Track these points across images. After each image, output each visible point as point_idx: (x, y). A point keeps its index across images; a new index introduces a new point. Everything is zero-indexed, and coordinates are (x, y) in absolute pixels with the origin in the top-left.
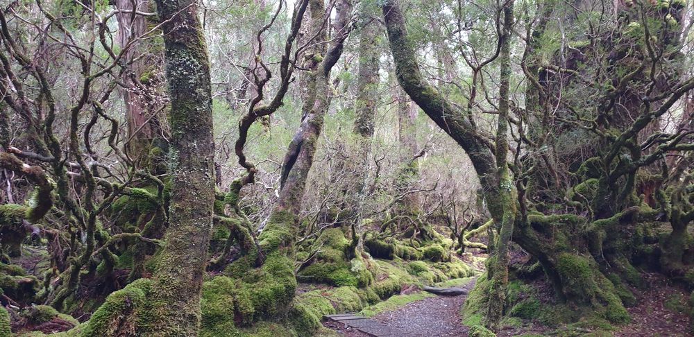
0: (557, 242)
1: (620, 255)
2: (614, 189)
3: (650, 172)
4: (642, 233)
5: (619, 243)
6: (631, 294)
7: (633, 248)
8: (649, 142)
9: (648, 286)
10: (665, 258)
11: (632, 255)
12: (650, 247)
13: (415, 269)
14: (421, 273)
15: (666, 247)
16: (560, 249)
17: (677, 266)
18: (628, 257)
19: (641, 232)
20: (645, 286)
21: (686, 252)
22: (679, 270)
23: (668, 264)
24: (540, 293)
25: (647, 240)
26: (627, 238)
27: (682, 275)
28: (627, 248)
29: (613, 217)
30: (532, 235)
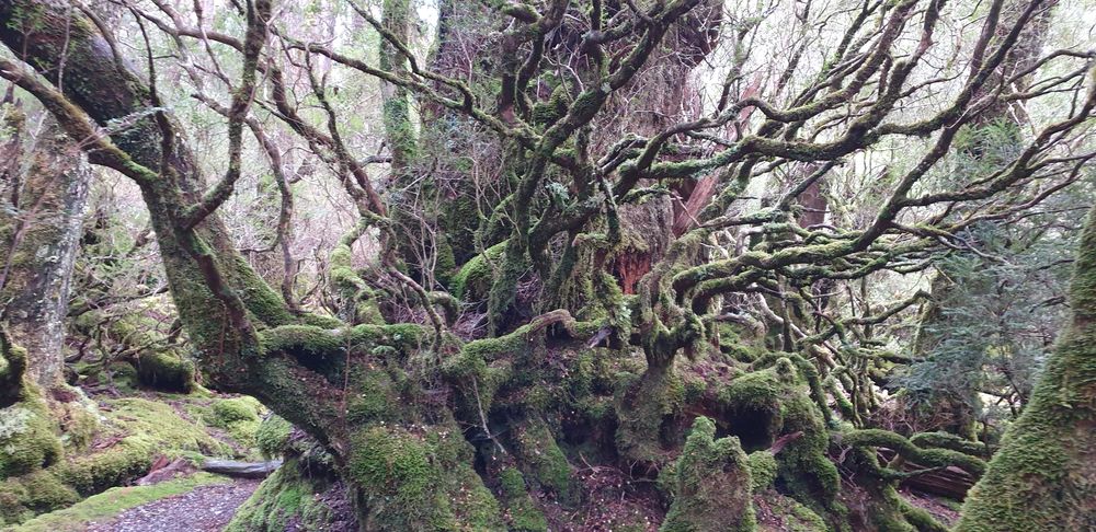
0: (360, 399)
1: (536, 422)
2: (542, 265)
3: (638, 234)
4: (589, 369)
5: (536, 393)
6: (543, 520)
7: (568, 406)
8: (611, 158)
9: (584, 499)
10: (625, 432)
11: (563, 422)
12: (601, 403)
13: (223, 415)
14: (235, 424)
15: (628, 405)
16: (364, 417)
17: (648, 452)
18: (553, 425)
19: (587, 368)
20: (577, 498)
21: (668, 419)
22: (649, 462)
23: (630, 447)
24: (332, 521)
25: (600, 387)
26: (556, 380)
27: (654, 474)
28: (553, 405)
29: (512, 335)
30: (282, 381)
